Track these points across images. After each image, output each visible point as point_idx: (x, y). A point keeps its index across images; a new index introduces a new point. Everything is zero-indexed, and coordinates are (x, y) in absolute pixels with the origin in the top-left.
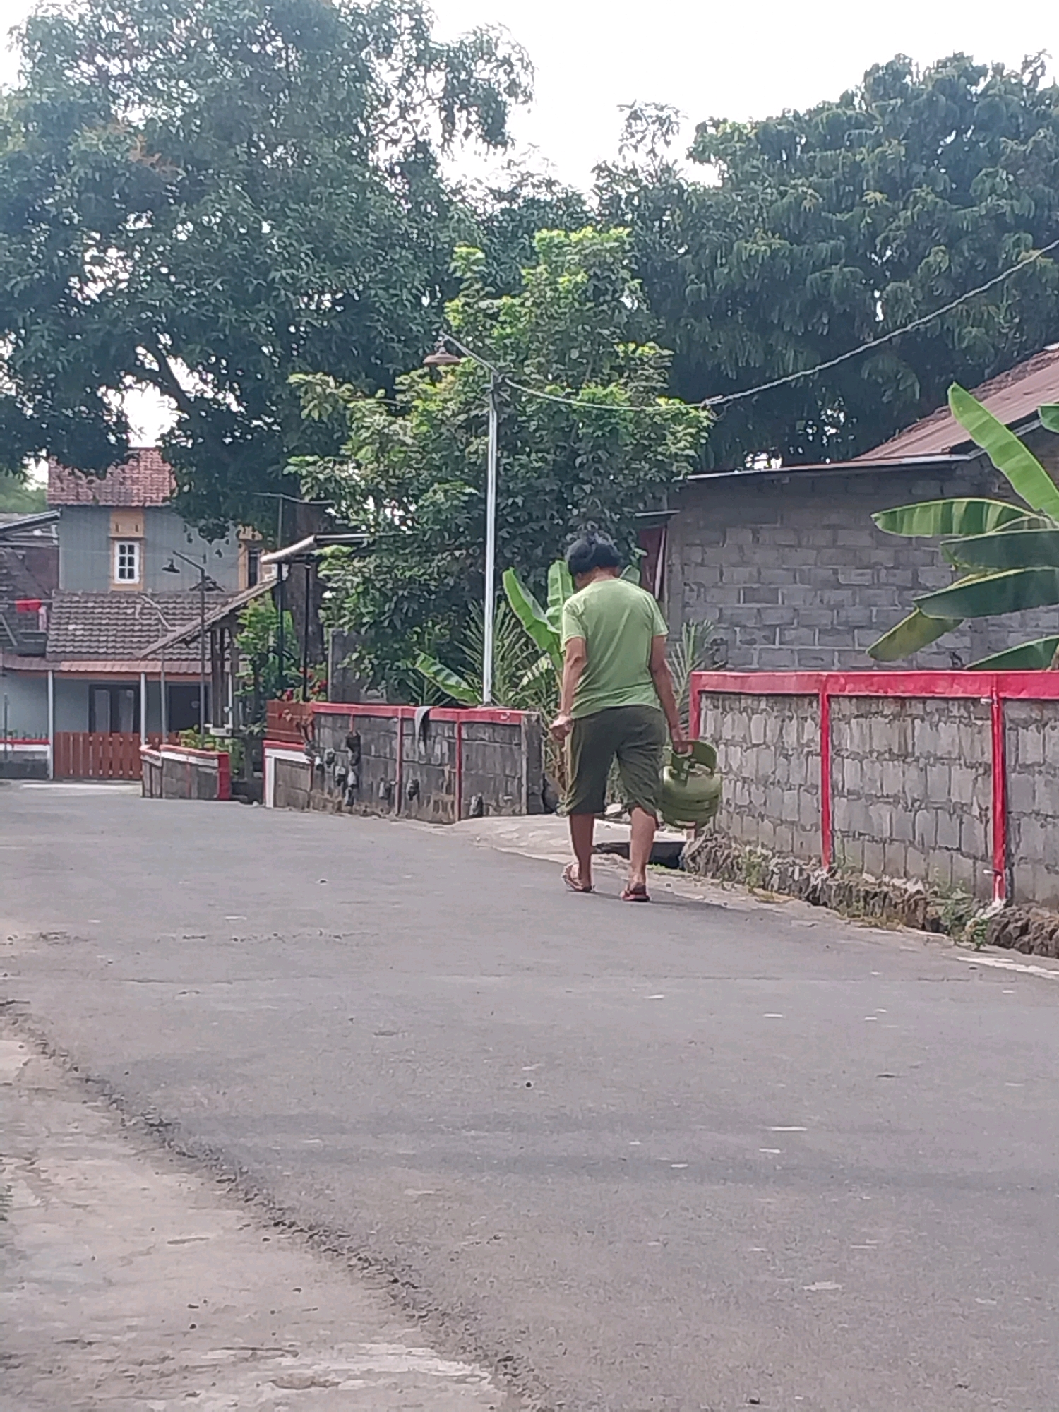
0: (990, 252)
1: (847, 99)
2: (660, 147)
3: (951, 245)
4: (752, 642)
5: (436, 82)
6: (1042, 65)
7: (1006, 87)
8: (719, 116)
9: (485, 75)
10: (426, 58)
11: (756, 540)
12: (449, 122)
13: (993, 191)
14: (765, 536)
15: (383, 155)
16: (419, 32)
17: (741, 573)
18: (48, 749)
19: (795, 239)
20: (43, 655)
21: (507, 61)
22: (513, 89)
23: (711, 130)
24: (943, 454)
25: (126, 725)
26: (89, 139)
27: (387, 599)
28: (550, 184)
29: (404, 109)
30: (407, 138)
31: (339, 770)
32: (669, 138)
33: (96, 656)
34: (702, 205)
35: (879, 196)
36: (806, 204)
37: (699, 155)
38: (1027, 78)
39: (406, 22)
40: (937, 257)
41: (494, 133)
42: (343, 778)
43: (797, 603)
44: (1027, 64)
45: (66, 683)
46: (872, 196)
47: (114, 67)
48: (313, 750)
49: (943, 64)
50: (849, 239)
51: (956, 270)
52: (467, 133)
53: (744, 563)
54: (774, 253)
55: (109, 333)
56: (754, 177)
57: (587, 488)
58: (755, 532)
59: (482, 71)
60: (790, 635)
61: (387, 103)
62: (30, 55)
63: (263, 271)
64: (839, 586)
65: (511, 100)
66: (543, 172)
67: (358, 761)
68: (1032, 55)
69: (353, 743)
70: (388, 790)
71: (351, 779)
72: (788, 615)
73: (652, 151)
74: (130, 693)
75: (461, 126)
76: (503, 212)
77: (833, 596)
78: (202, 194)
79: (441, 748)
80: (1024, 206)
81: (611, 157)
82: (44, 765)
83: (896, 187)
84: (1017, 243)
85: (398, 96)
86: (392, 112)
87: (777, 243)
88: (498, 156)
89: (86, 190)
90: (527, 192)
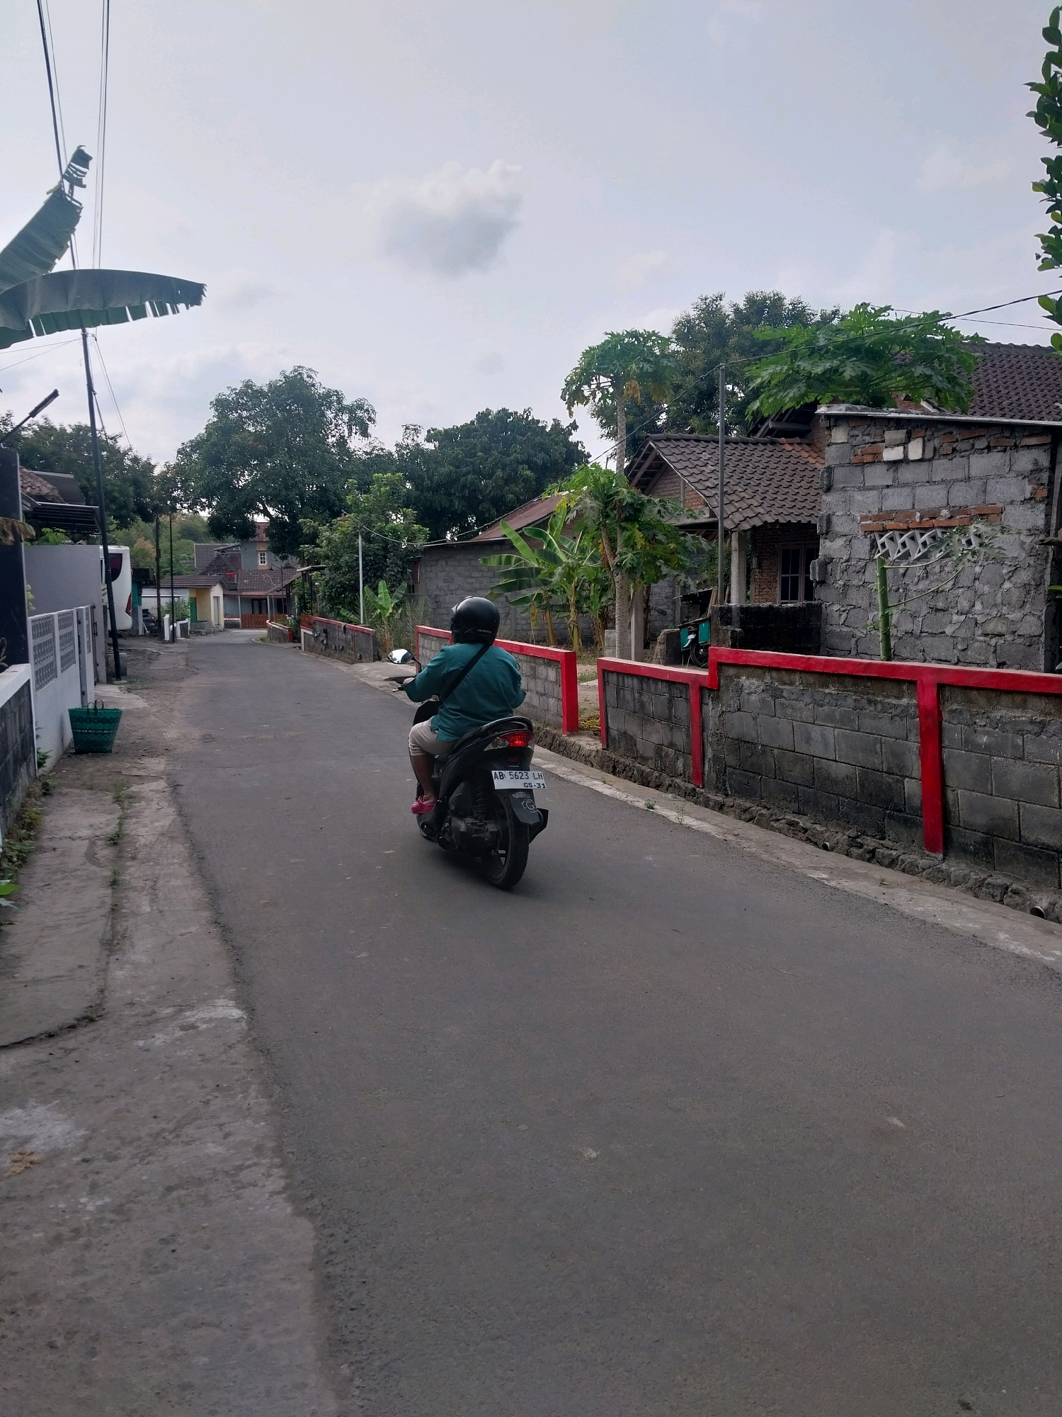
0: (515, 471)
1: (472, 422)
2: (415, 438)
3: (503, 469)
4: (447, 595)
5: (346, 417)
6: (530, 412)
7: (519, 419)
8: (434, 427)
9: (361, 415)
10: (342, 409)
11: (447, 564)
12: (350, 430)
13: (515, 451)
14: (449, 563)
15: (331, 440)
16: (339, 401)
17: (442, 574)
18: (239, 619)
19: (458, 467)
20: (236, 590)
21: (367, 410)
22: (370, 419)
23: (432, 432)
24: (501, 537)
25: (264, 611)
26: (236, 438)
27: (334, 588)
28: (382, 449)
29: (336, 426)
30: (337, 434)
31: (321, 639)
32: (418, 435)
33: (253, 590)
34: (429, 456)
35: (481, 454)
36: (460, 456)
37: (428, 440)
38: (525, 416)
39: (335, 398)
40: (499, 473)
41: (365, 433)
42: (323, 641)
43: (460, 583)
44: (525, 412)
45: (244, 599)
46: (479, 454)
47: (245, 414)
48: (314, 631)
49: (499, 412)
50: (474, 466)
51: (505, 477)
52: (356, 433)
53: (444, 571)
54: (451, 471)
55: (247, 498)
56: (445, 447)
57: (392, 554)
58: (446, 562)
59: (359, 413)
60: (458, 592)
61: (331, 424)
62: (217, 410)
63: (293, 478)
64: (472, 577)
65: (369, 423)
66: (379, 446)
67: (327, 637)
68: (527, 408)
69: (325, 631)
70: (336, 647)
71: (325, 642)
72: (457, 586)
73: (413, 439)
74: (265, 601)
75: (354, 431)
76: (368, 458)
77: (470, 580)
78: (274, 454)
79: (349, 637)
80: (525, 457)
81: (400, 441)
82: (239, 624)
83: (486, 450)
84: (523, 469)
85: (334, 421)
86: (333, 426)
87: (451, 468)
88: (366, 441)
89: (236, 454)
90: (375, 452)
